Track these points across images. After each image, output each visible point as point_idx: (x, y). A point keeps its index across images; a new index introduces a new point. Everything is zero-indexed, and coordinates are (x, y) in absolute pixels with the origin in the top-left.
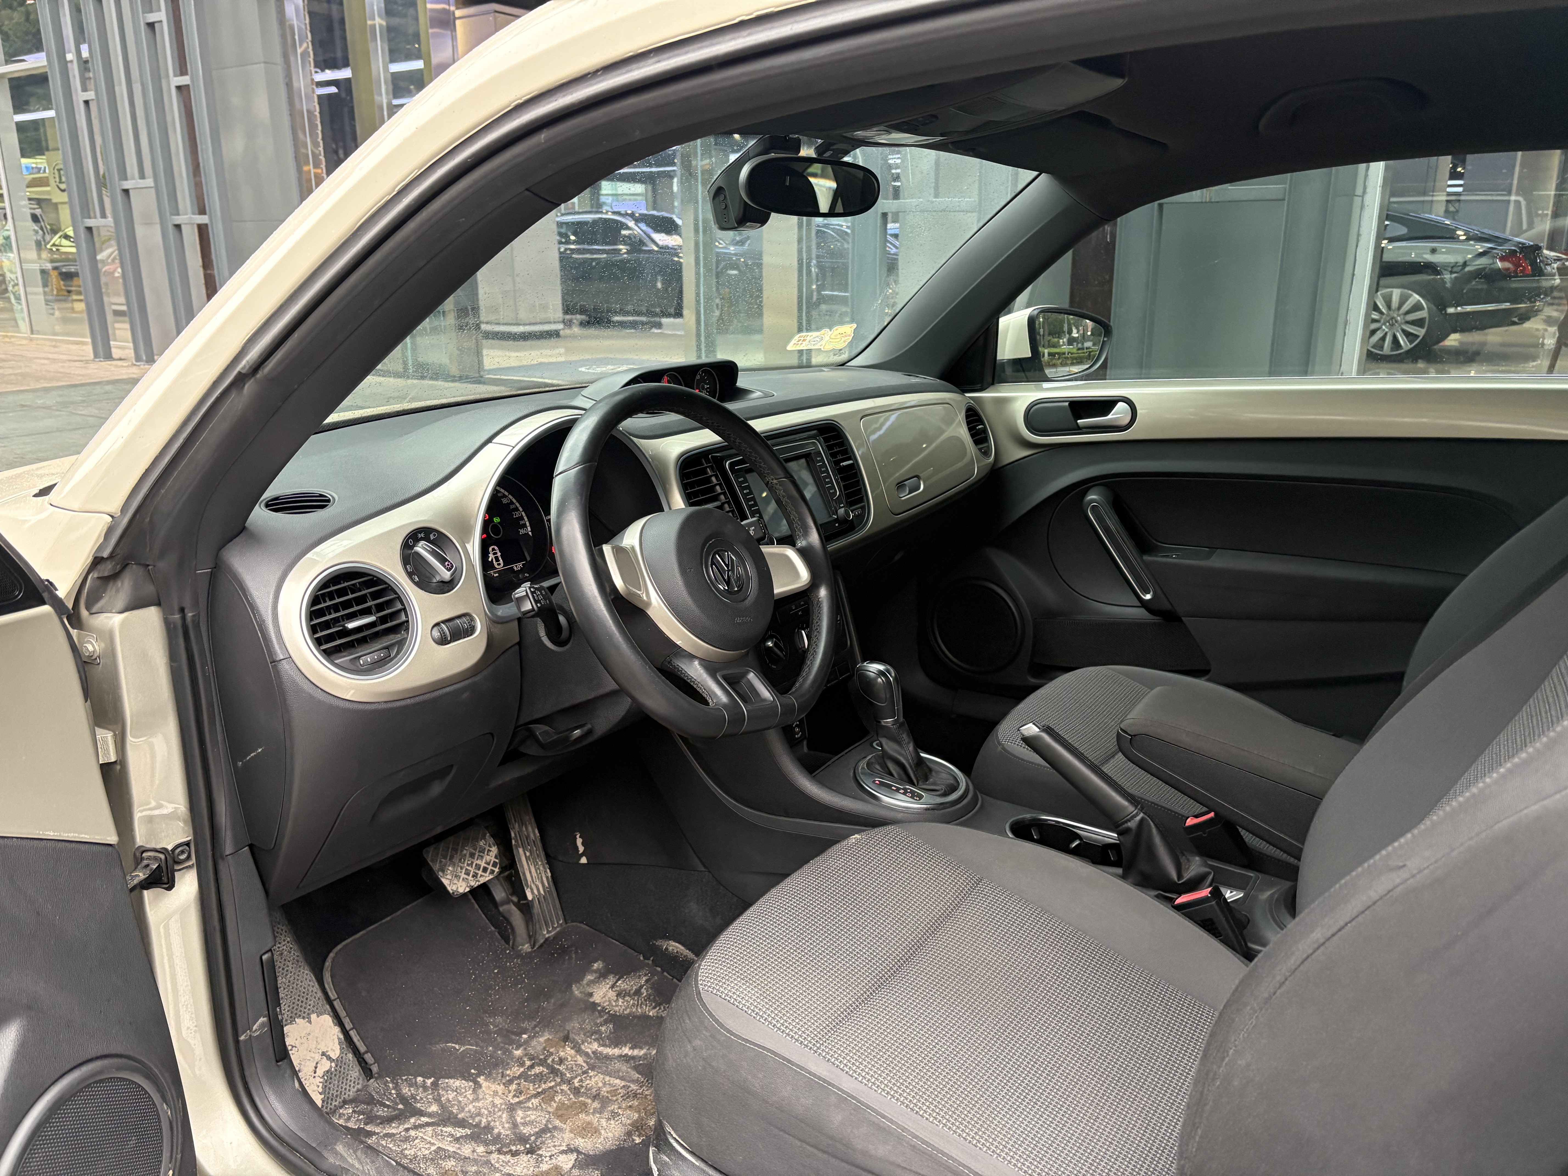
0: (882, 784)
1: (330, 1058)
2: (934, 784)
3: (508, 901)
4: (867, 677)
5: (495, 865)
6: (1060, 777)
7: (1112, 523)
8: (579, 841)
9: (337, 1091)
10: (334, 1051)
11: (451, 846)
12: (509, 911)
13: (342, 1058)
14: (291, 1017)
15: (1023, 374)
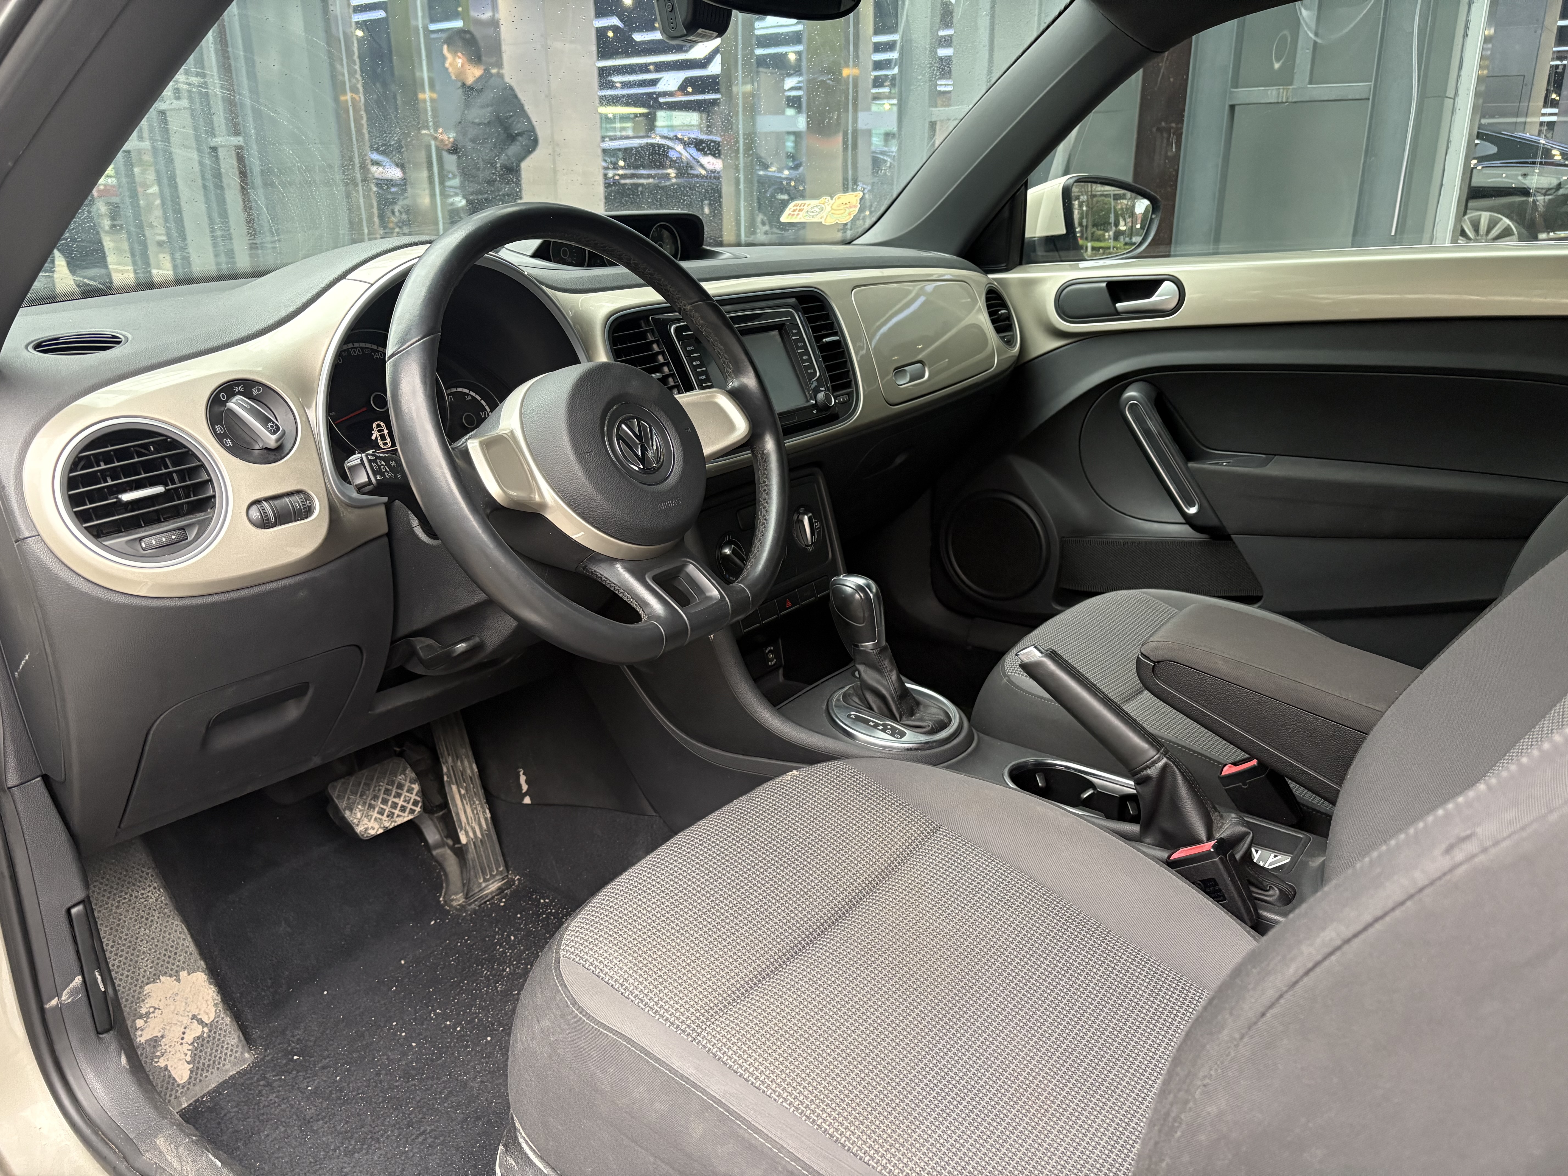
0: (858, 719)
1: (203, 1022)
2: (921, 719)
3: (442, 845)
4: (842, 592)
5: (415, 803)
6: (1066, 713)
7: (1153, 425)
8: (523, 779)
9: (209, 1060)
10: (207, 1014)
11: (363, 781)
12: (443, 855)
13: (217, 1022)
14: (155, 975)
15: (1056, 254)
